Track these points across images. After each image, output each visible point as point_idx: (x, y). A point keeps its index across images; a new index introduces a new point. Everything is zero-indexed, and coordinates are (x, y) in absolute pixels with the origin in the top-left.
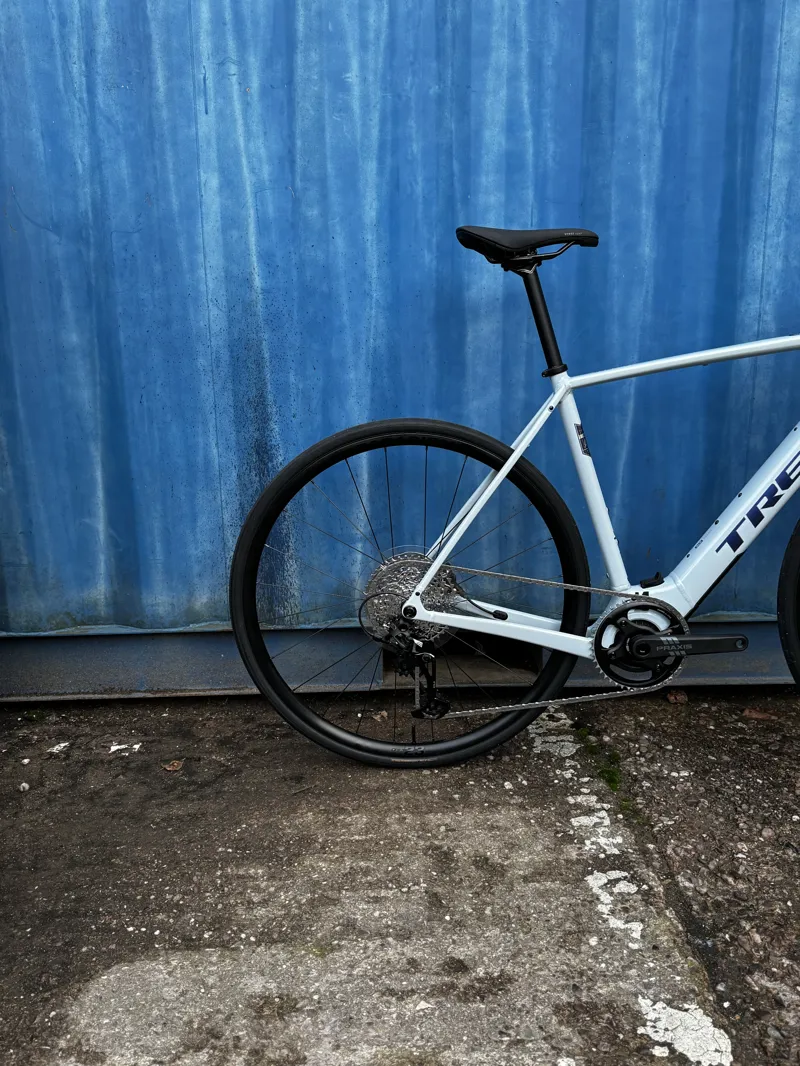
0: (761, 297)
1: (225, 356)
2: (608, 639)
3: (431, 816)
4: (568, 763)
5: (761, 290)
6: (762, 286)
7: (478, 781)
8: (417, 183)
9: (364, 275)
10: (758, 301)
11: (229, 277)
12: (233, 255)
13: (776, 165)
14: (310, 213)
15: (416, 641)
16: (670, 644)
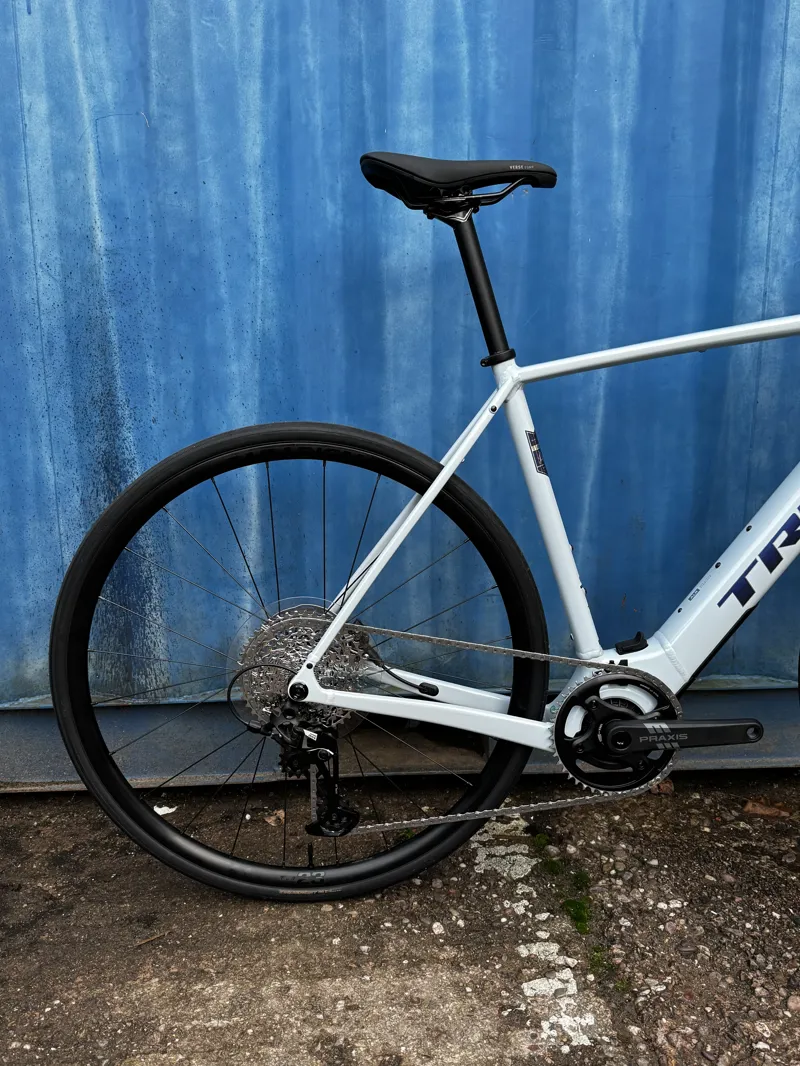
0: (767, 269)
1: (61, 340)
2: (574, 725)
3: (326, 983)
4: (521, 889)
5: (767, 261)
6: (768, 256)
7: (397, 922)
8: (314, 109)
9: (248, 234)
10: (763, 276)
11: (63, 235)
12: (68, 204)
13: (786, 96)
14: (170, 149)
15: (307, 733)
16: (658, 733)
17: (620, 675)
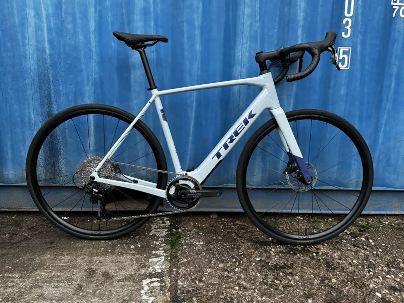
0: (241, 66)
1: (37, 79)
2: (172, 191)
3: (96, 257)
5: (241, 64)
6: (241, 62)
8: (108, 17)
9: (91, 50)
10: (240, 68)
11: (38, 49)
12: (39, 41)
13: (245, 17)
14: (68, 26)
15: (94, 190)
16: (193, 193)
17: (185, 177)
